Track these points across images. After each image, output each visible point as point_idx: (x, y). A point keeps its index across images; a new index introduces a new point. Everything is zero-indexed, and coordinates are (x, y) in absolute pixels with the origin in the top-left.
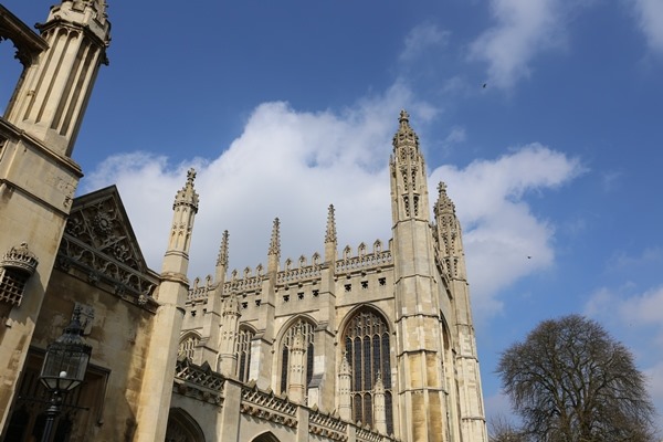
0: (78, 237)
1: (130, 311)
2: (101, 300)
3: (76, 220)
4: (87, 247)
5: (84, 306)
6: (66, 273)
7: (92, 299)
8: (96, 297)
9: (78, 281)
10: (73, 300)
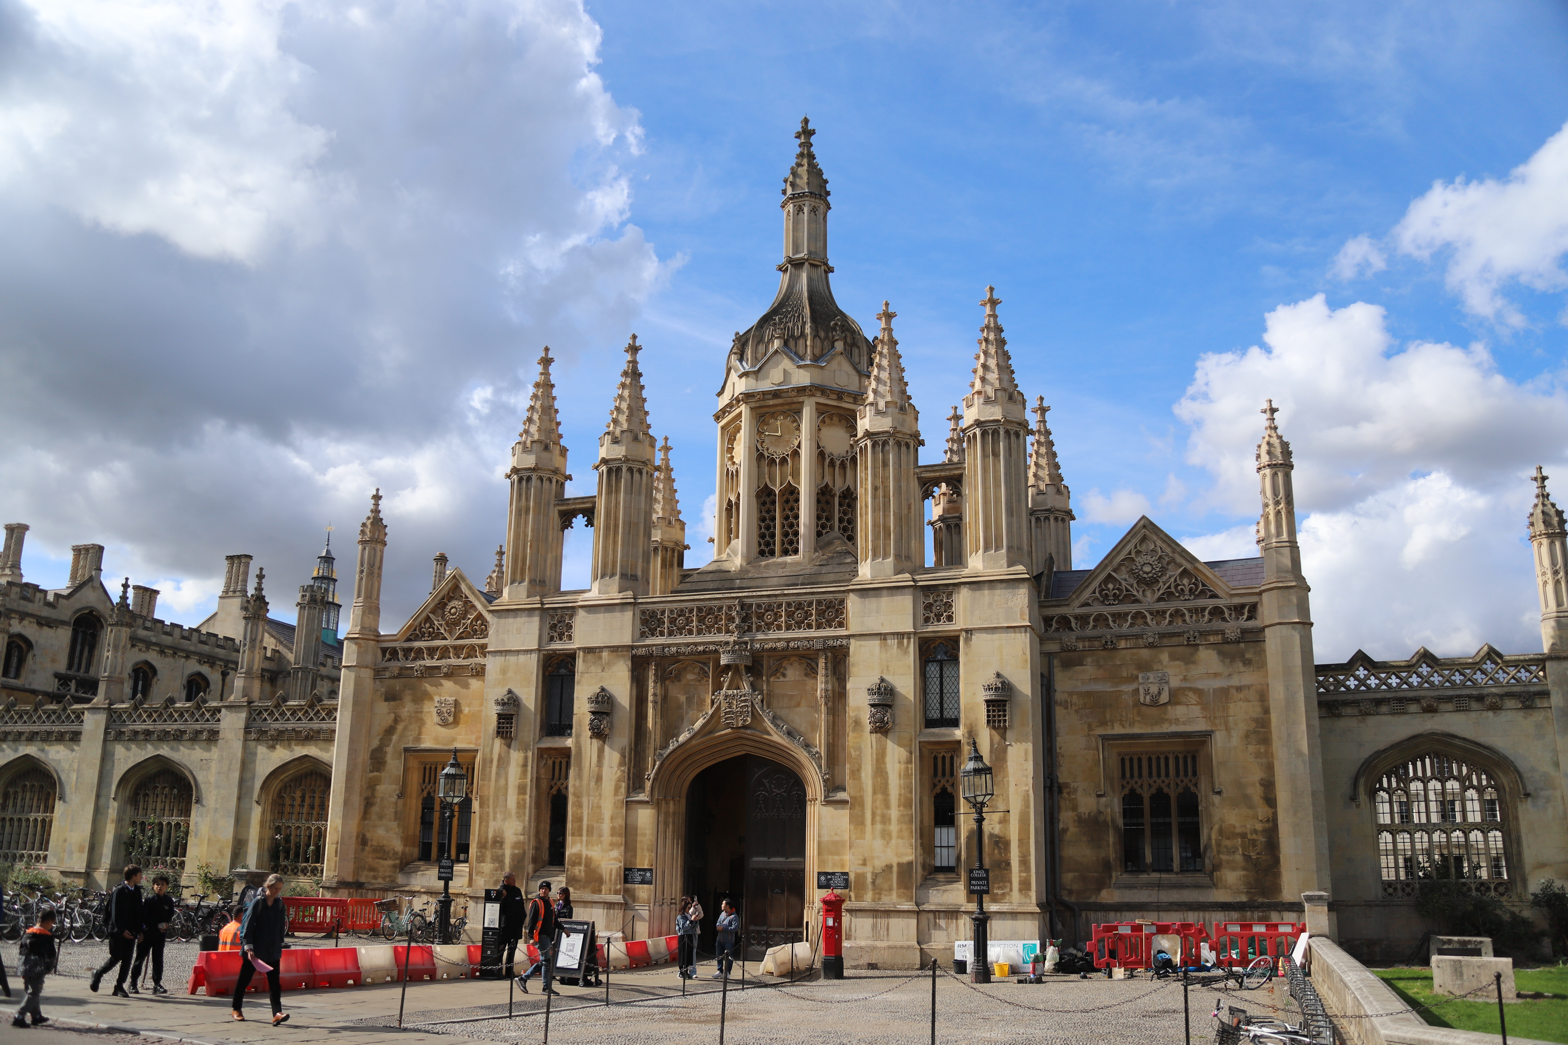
0: (1121, 602)
1: (1220, 653)
2: (1173, 658)
3: (1111, 586)
4: (1133, 608)
5: (1151, 675)
6: (1114, 649)
7: (1160, 662)
8: (1165, 657)
9: (1135, 651)
10: (1135, 673)
